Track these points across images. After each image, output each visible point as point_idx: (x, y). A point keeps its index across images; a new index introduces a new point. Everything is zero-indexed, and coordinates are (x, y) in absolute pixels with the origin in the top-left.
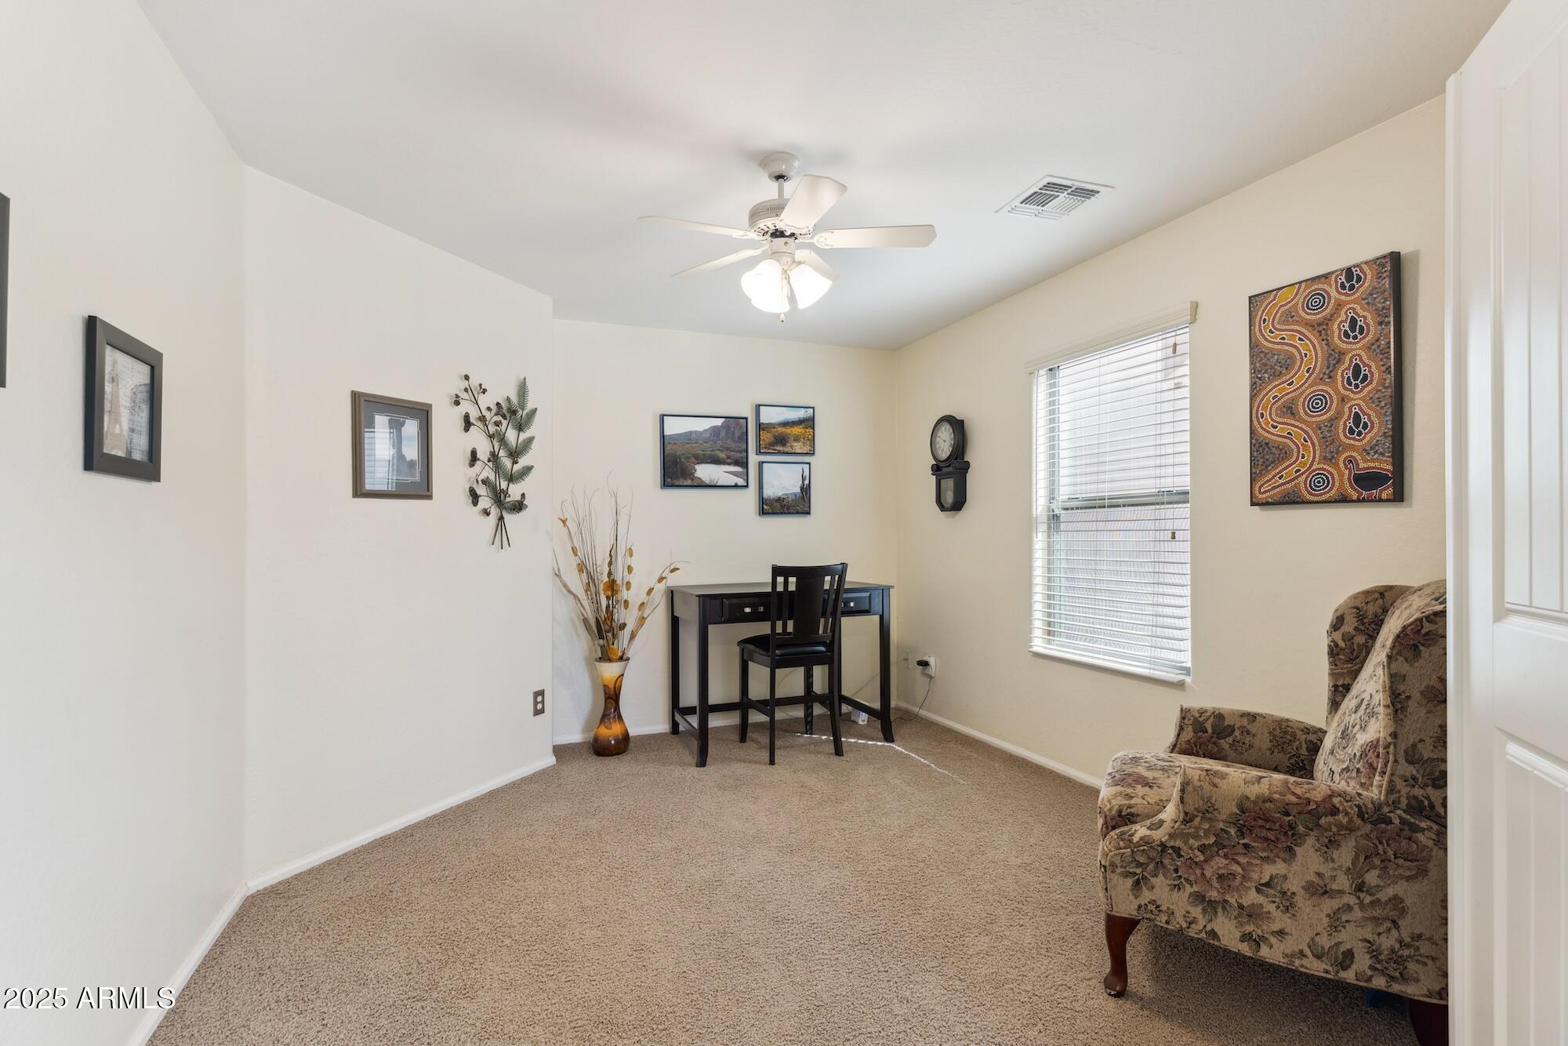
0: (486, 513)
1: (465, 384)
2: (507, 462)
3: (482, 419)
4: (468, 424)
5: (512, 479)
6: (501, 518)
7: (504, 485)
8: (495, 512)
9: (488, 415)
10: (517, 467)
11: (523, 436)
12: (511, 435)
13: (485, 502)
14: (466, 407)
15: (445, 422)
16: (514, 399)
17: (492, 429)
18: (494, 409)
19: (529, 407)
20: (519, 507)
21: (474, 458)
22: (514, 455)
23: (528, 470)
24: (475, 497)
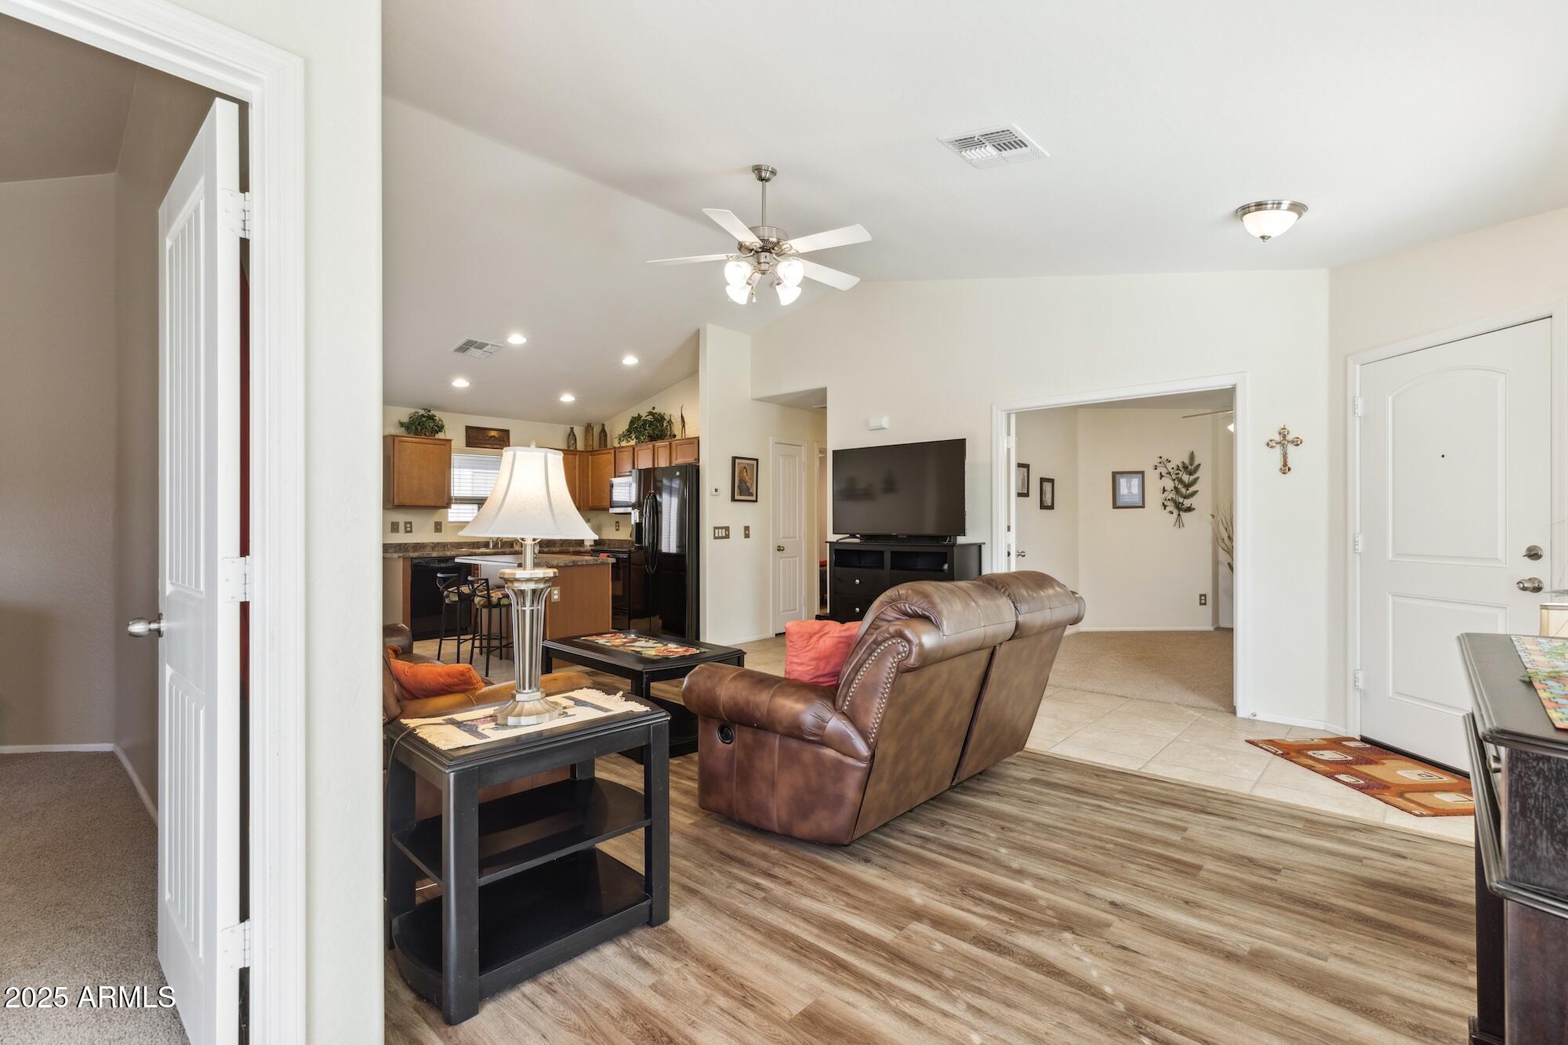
0: (1171, 513)
1: (1160, 460)
2: (1184, 490)
3: (1169, 473)
4: (1162, 476)
5: (1186, 497)
6: (1179, 515)
7: (1181, 500)
8: (1176, 512)
9: (1171, 471)
10: (1188, 492)
11: (1192, 478)
12: (1186, 478)
13: (1171, 507)
14: (1159, 470)
15: (1152, 477)
16: (1187, 462)
17: (1174, 476)
18: (1175, 468)
19: (1196, 463)
20: (1189, 509)
21: (1164, 490)
22: (1187, 486)
23: (1195, 492)
24: (1165, 506)
